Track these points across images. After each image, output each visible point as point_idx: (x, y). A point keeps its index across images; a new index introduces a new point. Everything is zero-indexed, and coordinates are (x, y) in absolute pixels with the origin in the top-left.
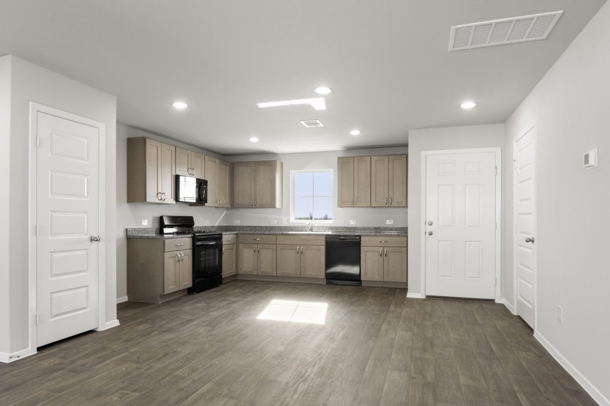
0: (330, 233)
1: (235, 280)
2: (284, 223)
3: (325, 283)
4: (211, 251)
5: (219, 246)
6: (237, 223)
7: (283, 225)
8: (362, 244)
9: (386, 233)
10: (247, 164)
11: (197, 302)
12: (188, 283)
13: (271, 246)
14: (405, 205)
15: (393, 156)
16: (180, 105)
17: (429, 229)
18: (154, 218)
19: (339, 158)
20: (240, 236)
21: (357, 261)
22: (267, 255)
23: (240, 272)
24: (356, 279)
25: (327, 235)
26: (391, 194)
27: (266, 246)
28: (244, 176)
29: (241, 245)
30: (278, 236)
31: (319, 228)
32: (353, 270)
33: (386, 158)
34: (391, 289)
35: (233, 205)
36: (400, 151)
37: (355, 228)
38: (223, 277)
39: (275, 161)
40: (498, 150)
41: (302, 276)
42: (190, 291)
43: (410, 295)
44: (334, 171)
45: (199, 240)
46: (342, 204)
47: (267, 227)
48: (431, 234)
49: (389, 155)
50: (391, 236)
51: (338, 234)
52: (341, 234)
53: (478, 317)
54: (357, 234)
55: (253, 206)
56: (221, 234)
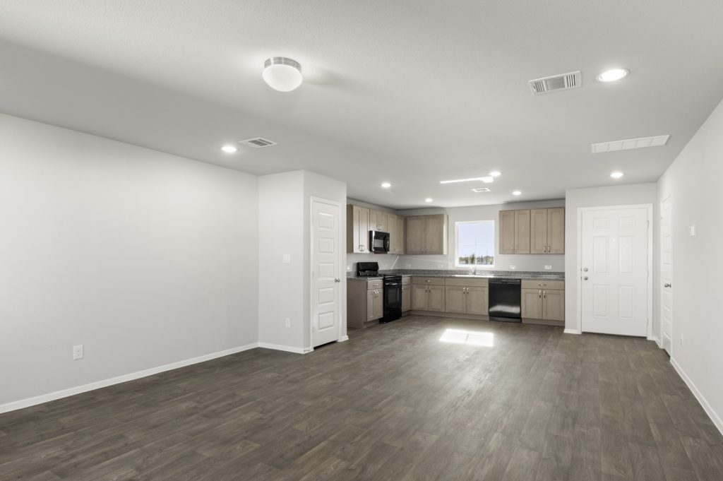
0: (492, 276)
1: (409, 315)
2: (450, 268)
3: (488, 319)
4: (394, 290)
5: (400, 287)
6: (408, 267)
7: (448, 269)
8: (522, 286)
9: (544, 276)
10: (418, 217)
11: (393, 328)
12: (380, 314)
13: (441, 287)
14: (562, 252)
15: (551, 210)
16: (386, 185)
17: (585, 274)
18: (354, 264)
19: (500, 212)
20: (414, 279)
21: (517, 302)
22: (437, 294)
23: (414, 308)
24: (517, 317)
25: (490, 279)
26: (549, 242)
27: (436, 287)
28: (416, 228)
29: (414, 286)
30: (447, 279)
31: (481, 272)
32: (514, 310)
33: (545, 211)
34: (549, 326)
35: (406, 251)
36: (559, 204)
37: (515, 272)
38: (403, 311)
39: (442, 215)
40: (650, 207)
41: (468, 313)
42: (381, 321)
43: (566, 331)
44: (496, 222)
45: (388, 281)
46: (503, 250)
47: (434, 271)
48: (586, 279)
49: (547, 209)
50: (550, 280)
51: (500, 277)
52: (503, 277)
53: (626, 348)
54: (517, 277)
55: (424, 253)
56: (401, 277)
